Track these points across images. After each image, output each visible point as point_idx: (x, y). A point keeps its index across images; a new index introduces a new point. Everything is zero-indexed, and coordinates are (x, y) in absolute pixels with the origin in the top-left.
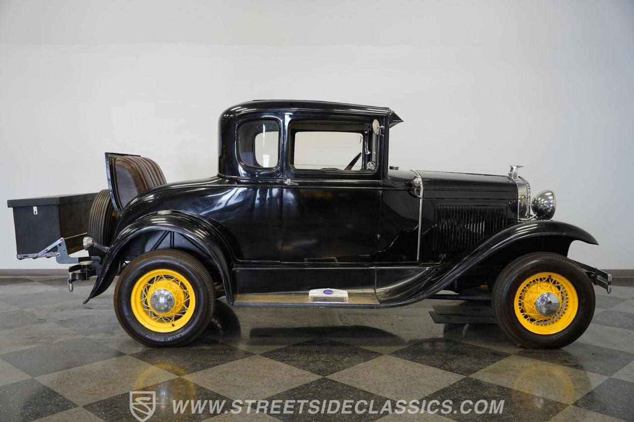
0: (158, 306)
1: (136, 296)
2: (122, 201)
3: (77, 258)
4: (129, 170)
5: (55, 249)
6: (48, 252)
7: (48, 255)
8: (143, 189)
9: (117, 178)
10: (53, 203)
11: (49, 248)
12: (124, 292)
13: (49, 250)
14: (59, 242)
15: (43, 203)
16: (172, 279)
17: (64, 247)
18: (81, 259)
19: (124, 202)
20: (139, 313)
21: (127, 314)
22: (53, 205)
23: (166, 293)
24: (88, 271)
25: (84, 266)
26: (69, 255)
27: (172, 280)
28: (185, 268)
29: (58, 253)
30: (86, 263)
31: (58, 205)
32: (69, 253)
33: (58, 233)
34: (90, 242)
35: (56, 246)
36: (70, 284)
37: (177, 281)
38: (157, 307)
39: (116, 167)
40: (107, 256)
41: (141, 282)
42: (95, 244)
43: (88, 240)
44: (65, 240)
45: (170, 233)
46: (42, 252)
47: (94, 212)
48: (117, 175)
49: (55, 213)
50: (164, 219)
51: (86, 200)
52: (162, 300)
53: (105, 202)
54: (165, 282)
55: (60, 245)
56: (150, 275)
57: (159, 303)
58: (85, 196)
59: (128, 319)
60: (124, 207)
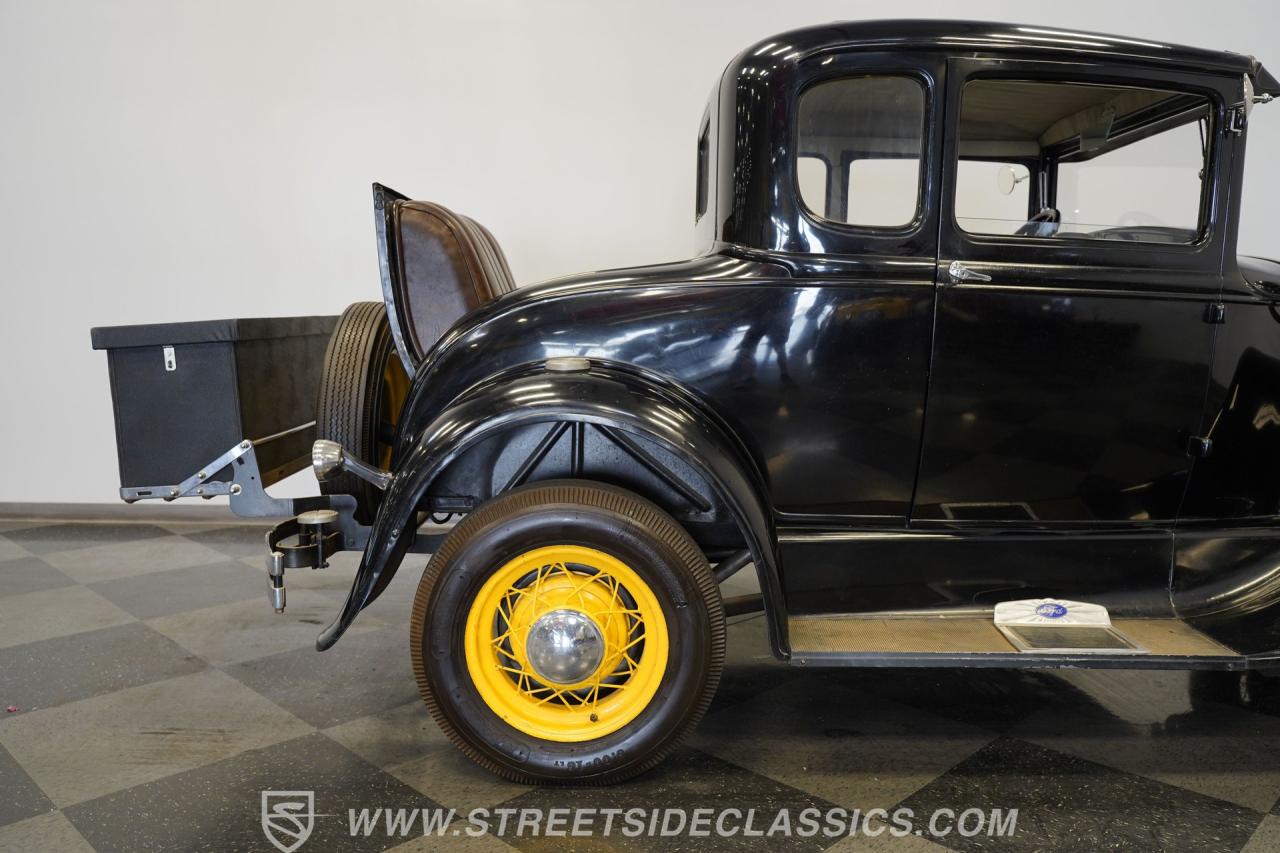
0: (546, 659)
1: (478, 627)
2: (419, 329)
3: (288, 500)
4: (440, 238)
5: (226, 474)
6: (207, 481)
7: (208, 489)
8: (480, 296)
9: (407, 260)
10: (221, 338)
11: (209, 470)
12: (444, 614)
13: (208, 475)
14: (236, 452)
15: (191, 338)
16: (594, 575)
17: (252, 467)
18: (302, 505)
19: (428, 336)
20: (488, 682)
21: (452, 685)
22: (222, 342)
23: (572, 621)
24: (323, 542)
25: (313, 527)
26: (266, 490)
27: (593, 578)
28: (641, 544)
29: (235, 486)
30: (316, 518)
31: (235, 344)
32: (266, 483)
33: (235, 427)
34: (334, 454)
35: (230, 464)
36: (277, 590)
37: (608, 581)
38: (542, 661)
39: (405, 231)
40: (389, 501)
41: (497, 585)
42: (349, 462)
43: (325, 450)
44: (256, 447)
45: (570, 429)
46: (191, 480)
47: (334, 363)
48: (407, 253)
49: (225, 366)
50: (549, 386)
51: (307, 333)
52: (563, 642)
53: (364, 338)
54: (566, 584)
55: (240, 460)
56: (525, 563)
57: (551, 651)
58: (305, 322)
59: (458, 701)
60: (426, 351)
